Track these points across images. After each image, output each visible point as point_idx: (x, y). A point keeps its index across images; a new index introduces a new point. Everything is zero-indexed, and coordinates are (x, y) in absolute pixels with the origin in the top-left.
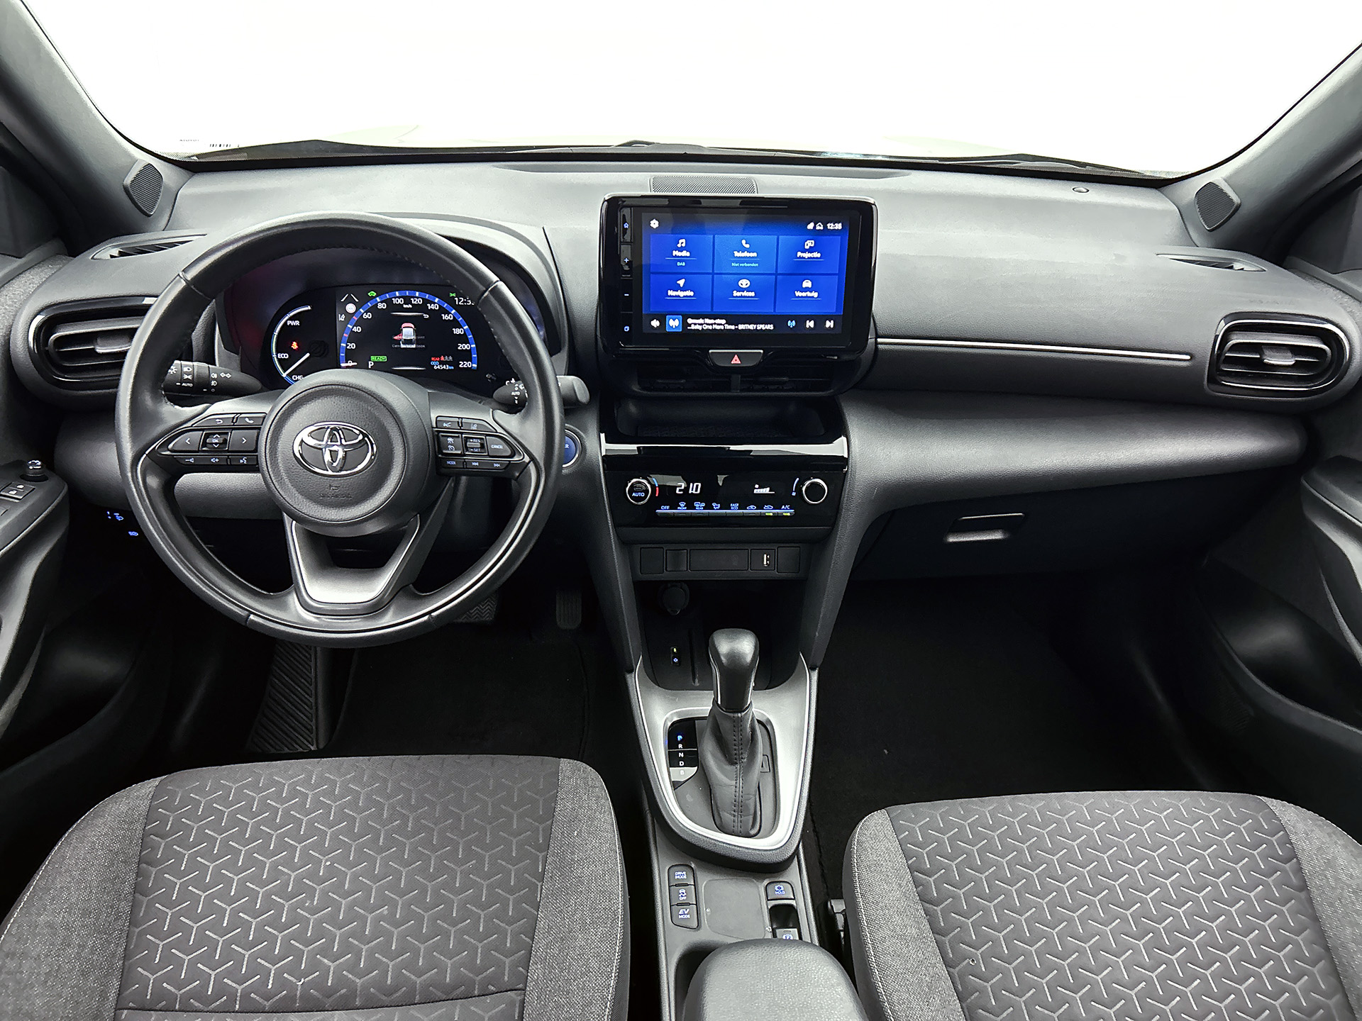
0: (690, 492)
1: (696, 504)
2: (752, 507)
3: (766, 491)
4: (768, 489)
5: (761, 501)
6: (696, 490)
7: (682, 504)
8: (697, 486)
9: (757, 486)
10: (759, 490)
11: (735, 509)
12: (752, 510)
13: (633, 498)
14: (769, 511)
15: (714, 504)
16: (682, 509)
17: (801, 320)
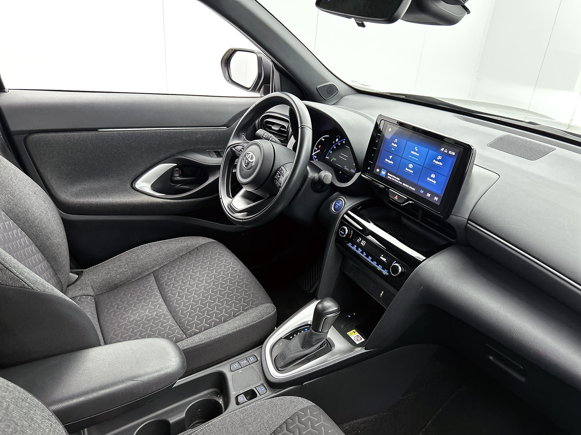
0: (361, 243)
1: (359, 249)
2: (375, 262)
3: (385, 260)
4: (385, 259)
5: (380, 262)
6: (363, 244)
7: (355, 246)
8: (364, 242)
9: (382, 256)
10: (382, 258)
11: (369, 259)
12: (374, 263)
13: (340, 232)
14: (379, 268)
15: (364, 253)
16: (354, 248)
17: (426, 191)
